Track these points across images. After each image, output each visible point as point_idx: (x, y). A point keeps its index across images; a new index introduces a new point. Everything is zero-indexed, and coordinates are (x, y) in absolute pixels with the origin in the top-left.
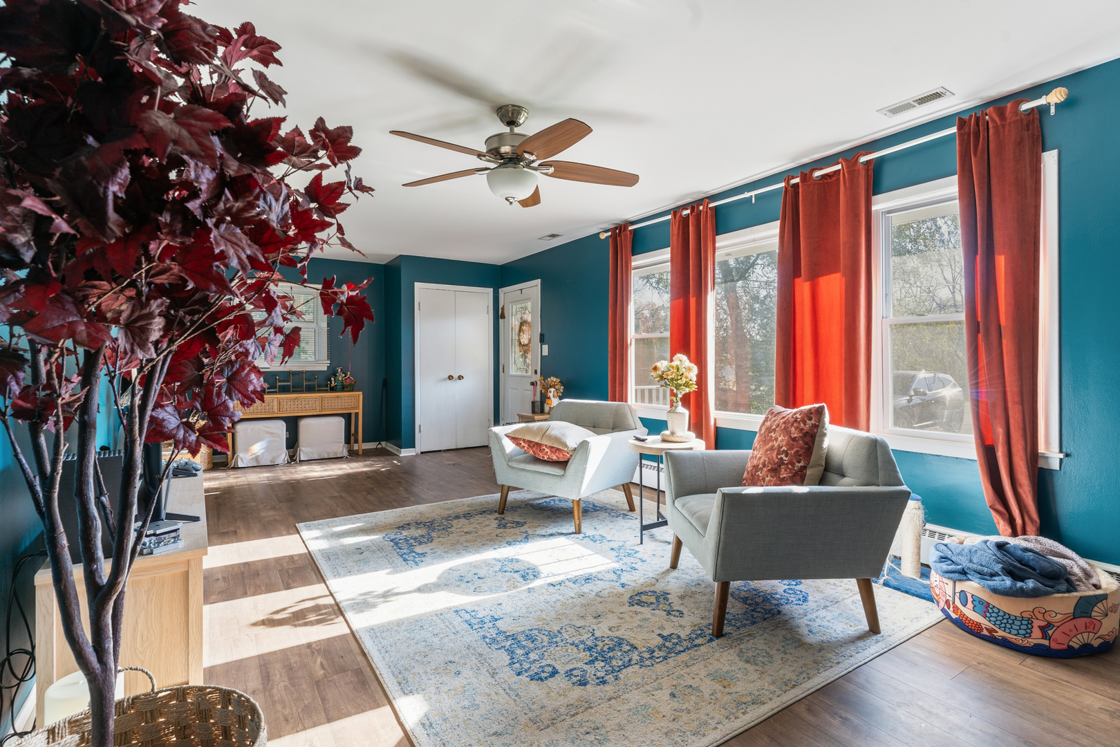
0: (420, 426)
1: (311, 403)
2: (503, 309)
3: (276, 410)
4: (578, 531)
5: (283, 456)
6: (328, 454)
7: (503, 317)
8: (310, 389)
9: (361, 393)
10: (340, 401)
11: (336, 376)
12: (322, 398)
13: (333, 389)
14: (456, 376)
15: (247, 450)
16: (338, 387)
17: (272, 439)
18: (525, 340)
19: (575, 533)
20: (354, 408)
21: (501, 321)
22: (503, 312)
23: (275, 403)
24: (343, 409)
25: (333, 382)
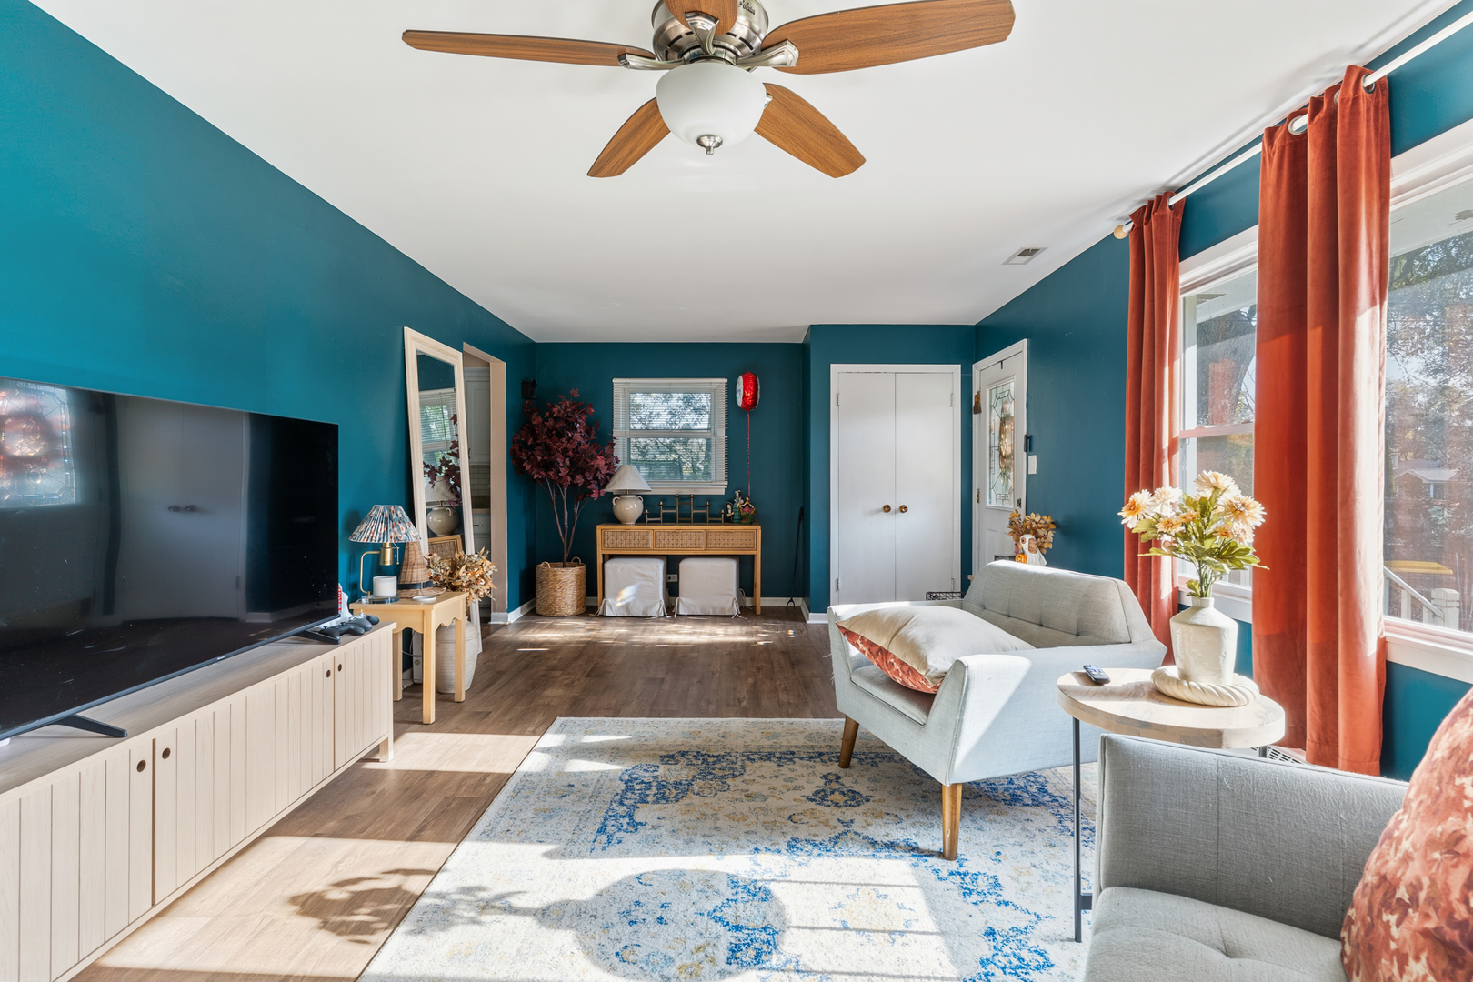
0: (837, 580)
1: (693, 538)
2: (978, 397)
3: (651, 546)
4: (948, 854)
5: (658, 607)
6: (714, 610)
7: (978, 410)
8: (700, 520)
9: (759, 527)
10: (731, 538)
11: (733, 502)
12: (708, 532)
13: (729, 521)
14: (895, 506)
15: (617, 595)
16: (735, 518)
17: (644, 583)
18: (1007, 450)
19: (941, 855)
20: (749, 548)
21: (975, 417)
22: (978, 402)
23: (651, 537)
24: (741, 549)
25: (730, 511)
